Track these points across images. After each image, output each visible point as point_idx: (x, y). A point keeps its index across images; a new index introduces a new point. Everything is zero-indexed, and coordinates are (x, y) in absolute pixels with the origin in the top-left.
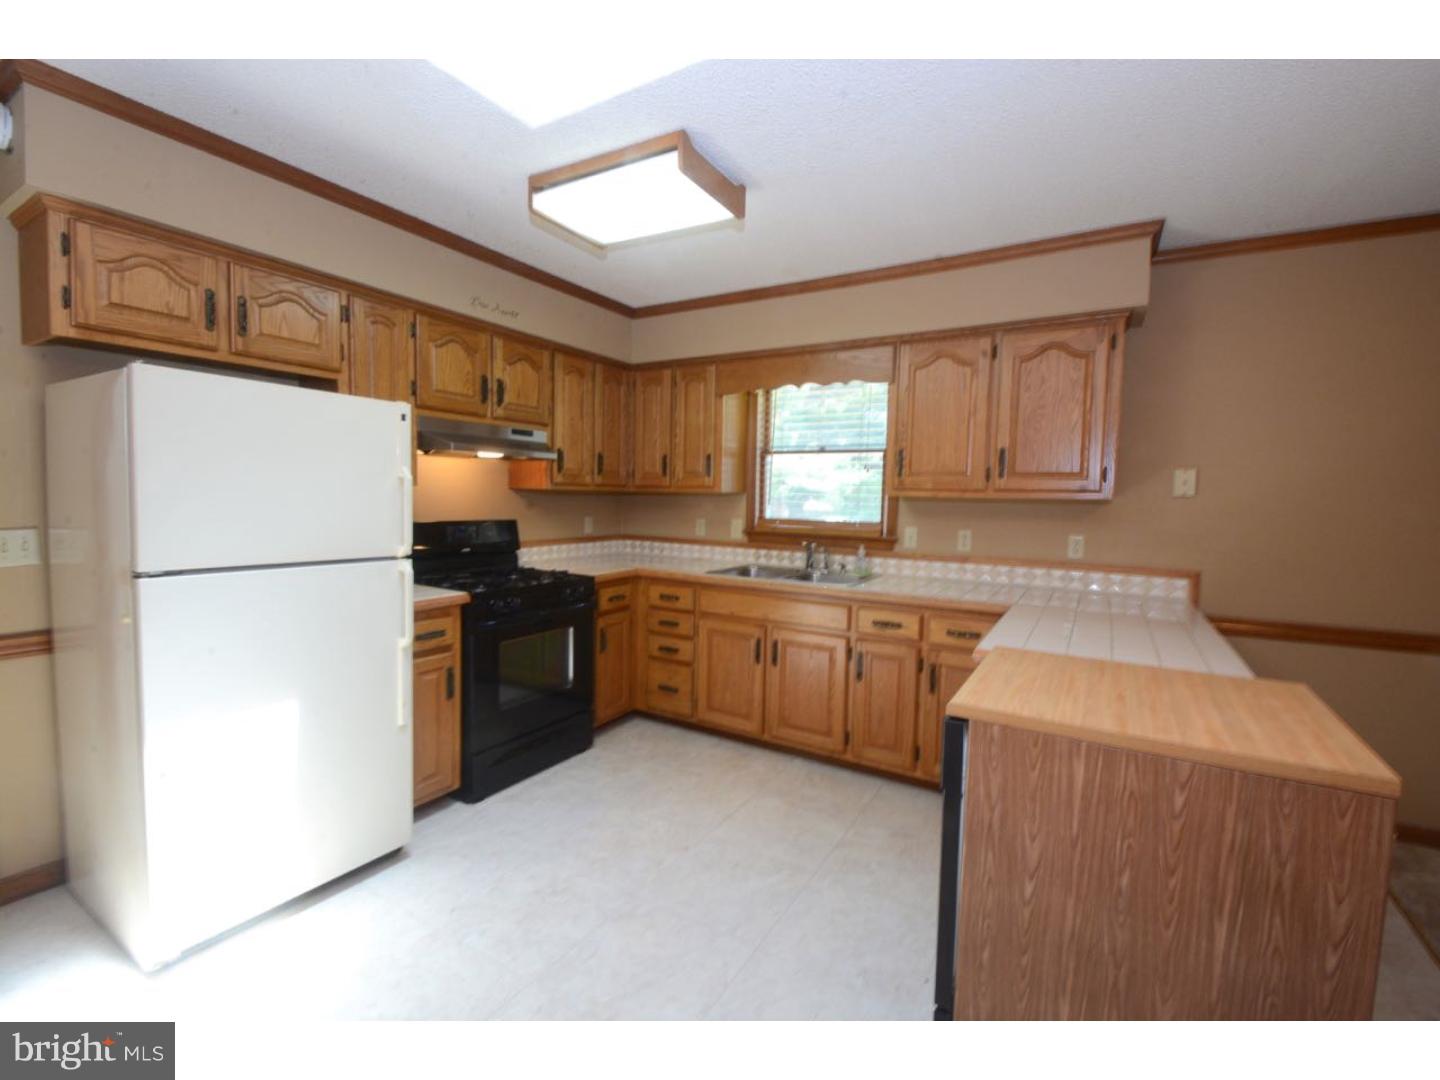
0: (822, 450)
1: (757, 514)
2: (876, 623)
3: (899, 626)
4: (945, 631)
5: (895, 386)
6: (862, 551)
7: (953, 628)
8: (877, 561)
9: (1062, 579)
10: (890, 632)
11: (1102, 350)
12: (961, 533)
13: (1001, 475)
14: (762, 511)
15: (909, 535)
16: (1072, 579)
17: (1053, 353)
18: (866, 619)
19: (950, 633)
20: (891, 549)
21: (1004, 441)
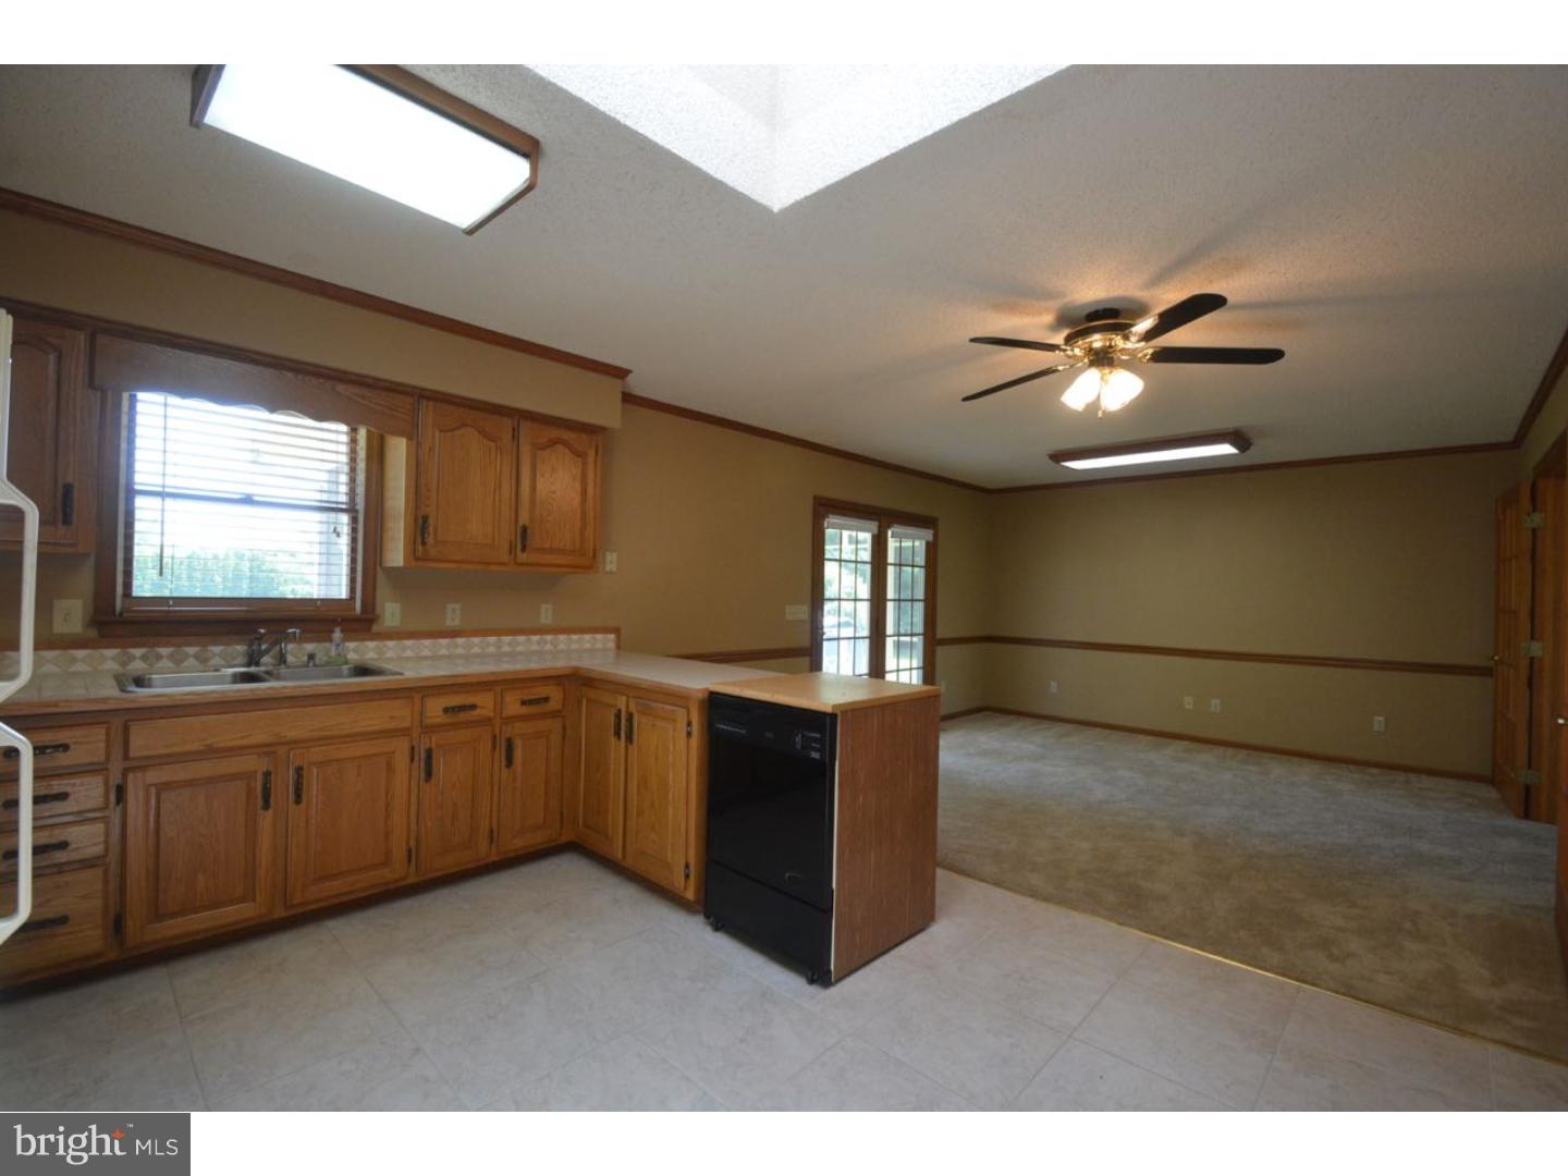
0: (248, 500)
1: (119, 590)
2: (446, 710)
3: (473, 707)
4: (519, 702)
5: (414, 442)
6: (337, 635)
7: (526, 698)
8: (351, 645)
9: (538, 643)
10: (463, 716)
11: (592, 453)
12: (450, 606)
13: (524, 549)
14: (128, 585)
15: (391, 612)
16: (546, 642)
17: (560, 447)
18: (435, 708)
19: (523, 703)
20: (369, 629)
21: (524, 519)
